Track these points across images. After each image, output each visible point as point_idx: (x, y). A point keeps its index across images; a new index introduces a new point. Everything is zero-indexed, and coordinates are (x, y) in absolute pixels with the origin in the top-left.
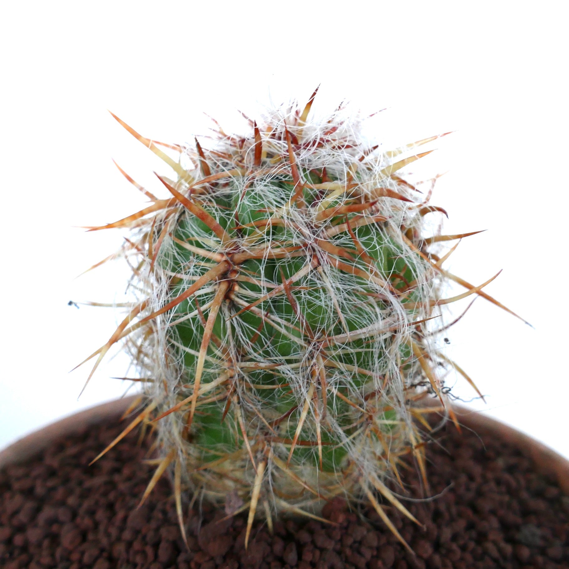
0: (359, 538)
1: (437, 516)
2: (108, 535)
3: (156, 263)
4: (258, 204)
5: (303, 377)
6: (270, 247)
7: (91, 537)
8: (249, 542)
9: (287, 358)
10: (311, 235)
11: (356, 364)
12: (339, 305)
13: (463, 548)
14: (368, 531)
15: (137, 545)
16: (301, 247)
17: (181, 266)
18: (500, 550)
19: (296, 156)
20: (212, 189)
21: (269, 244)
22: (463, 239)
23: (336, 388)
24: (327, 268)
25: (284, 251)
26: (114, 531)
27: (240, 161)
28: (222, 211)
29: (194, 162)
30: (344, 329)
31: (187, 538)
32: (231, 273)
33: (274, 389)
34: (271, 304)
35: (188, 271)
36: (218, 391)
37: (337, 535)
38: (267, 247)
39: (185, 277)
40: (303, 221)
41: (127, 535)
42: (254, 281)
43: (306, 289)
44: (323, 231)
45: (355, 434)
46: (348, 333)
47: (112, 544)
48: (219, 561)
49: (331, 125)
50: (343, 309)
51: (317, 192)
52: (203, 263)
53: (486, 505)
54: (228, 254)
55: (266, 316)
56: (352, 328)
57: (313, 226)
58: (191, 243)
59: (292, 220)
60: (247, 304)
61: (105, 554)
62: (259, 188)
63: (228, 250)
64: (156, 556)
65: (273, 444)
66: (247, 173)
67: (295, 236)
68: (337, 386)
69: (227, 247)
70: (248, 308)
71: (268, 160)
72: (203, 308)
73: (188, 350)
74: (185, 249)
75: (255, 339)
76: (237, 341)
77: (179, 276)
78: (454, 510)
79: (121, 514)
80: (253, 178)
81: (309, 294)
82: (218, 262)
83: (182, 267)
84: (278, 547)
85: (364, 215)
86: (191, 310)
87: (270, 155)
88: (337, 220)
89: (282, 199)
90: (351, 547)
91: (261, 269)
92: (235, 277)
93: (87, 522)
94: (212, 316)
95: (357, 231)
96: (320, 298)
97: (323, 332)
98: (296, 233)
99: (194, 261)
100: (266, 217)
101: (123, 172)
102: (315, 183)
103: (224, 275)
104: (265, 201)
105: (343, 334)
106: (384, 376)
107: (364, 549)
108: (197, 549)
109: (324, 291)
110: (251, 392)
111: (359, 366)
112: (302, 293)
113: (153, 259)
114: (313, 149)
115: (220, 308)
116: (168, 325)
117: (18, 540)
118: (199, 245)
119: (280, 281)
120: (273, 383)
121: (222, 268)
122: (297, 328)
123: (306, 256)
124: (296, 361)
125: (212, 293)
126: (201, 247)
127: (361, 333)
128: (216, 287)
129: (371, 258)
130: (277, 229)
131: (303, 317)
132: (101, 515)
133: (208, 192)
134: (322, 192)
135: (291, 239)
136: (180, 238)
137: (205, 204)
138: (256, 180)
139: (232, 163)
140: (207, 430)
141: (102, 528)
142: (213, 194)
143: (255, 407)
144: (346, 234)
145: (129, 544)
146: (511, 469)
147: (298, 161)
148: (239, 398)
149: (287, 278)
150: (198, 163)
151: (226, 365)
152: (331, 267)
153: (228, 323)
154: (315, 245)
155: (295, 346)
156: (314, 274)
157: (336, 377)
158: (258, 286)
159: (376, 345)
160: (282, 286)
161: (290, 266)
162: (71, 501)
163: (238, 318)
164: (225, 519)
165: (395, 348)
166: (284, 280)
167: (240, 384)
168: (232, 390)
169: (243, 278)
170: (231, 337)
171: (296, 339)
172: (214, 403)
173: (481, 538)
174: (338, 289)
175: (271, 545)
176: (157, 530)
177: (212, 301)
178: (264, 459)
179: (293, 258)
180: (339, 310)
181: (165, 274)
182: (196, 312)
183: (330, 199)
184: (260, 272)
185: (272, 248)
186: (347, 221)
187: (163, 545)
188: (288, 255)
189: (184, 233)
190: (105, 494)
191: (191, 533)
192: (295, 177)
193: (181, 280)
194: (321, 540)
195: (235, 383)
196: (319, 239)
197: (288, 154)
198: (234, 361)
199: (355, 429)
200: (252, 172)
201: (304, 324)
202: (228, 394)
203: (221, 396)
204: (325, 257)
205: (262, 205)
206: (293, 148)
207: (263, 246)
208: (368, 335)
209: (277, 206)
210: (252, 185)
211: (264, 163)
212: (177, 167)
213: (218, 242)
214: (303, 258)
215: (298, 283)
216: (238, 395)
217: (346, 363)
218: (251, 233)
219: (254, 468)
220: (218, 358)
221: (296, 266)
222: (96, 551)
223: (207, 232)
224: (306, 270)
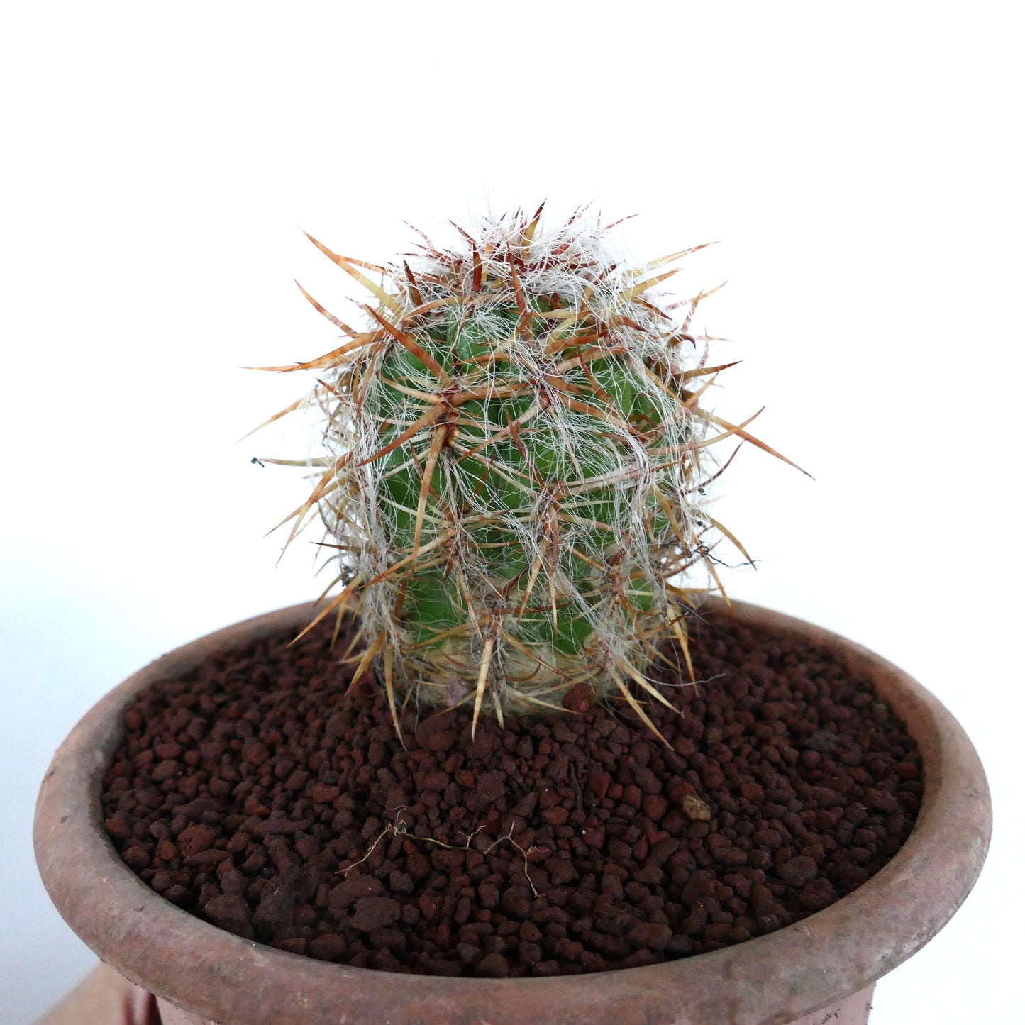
0: (607, 733)
1: (708, 719)
2: (302, 746)
3: (362, 408)
4: (479, 337)
5: (534, 532)
6: (493, 385)
7: (280, 750)
8: (476, 733)
9: (516, 511)
10: (540, 371)
11: (594, 518)
12: (573, 449)
13: (737, 751)
14: (618, 725)
15: (341, 750)
16: (528, 384)
17: (392, 410)
18: (783, 754)
19: (520, 280)
20: (424, 319)
21: (493, 382)
22: (721, 372)
23: (571, 545)
24: (558, 409)
25: (509, 389)
27: (456, 286)
28: (437, 345)
29: (401, 289)
30: (578, 475)
31: (402, 734)
32: (450, 416)
33: (502, 547)
34: (497, 450)
35: (400, 415)
36: (437, 555)
37: (581, 728)
38: (491, 386)
39: (398, 423)
40: (530, 355)
41: (327, 741)
42: (477, 424)
43: (535, 431)
44: (553, 366)
45: (598, 605)
46: (583, 480)
47: (308, 755)
48: (441, 756)
49: (562, 243)
50: (577, 453)
51: (546, 321)
52: (417, 407)
53: (775, 711)
54: (446, 394)
55: (491, 463)
56: (588, 474)
57: (542, 360)
58: (402, 383)
59: (517, 354)
60: (468, 451)
61: (301, 766)
62: (480, 318)
63: (446, 390)
64: (366, 760)
65: (501, 617)
66: (465, 301)
67: (521, 372)
68: (574, 543)
69: (444, 387)
70: (469, 454)
71: (489, 284)
72: (420, 456)
73: (401, 507)
74: (396, 391)
75: (480, 489)
76: (459, 494)
77: (390, 421)
78: (731, 714)
79: (315, 724)
80: (473, 307)
81: (538, 436)
82: (434, 405)
83: (394, 411)
84: (510, 740)
85: (600, 347)
86: (407, 459)
87: (491, 278)
88: (568, 353)
89: (507, 330)
90: (597, 742)
91: (484, 411)
92: (455, 420)
93: (274, 735)
94: (430, 463)
95: (591, 366)
96: (551, 442)
97: (555, 481)
98: (522, 368)
100: (488, 351)
101: (310, 299)
102: (543, 311)
103: (442, 418)
104: (487, 333)
105: (577, 481)
106: (628, 532)
107: (612, 745)
108: (415, 747)
109: (556, 434)
110: (476, 554)
111: (599, 520)
112: (531, 436)
113: (360, 403)
114: (541, 272)
115: (439, 459)
116: (380, 477)
117: (191, 756)
119: (505, 424)
120: (500, 541)
121: (440, 410)
122: (526, 476)
123: (534, 395)
124: (526, 514)
125: (429, 439)
126: (415, 388)
127: (601, 481)
128: (433, 433)
129: (609, 395)
130: (501, 364)
131: (532, 463)
132: (289, 727)
133: (419, 323)
134: (551, 321)
135: (517, 376)
136: (389, 378)
137: (417, 338)
138: (475, 309)
139: (447, 288)
140: (424, 607)
141: (293, 740)
142: (427, 326)
143: (480, 569)
144: (580, 369)
145: (332, 751)
146: (814, 675)
147: (524, 285)
148: (461, 561)
149: (513, 419)
150: (406, 288)
151: (446, 524)
152: (562, 406)
154: (544, 382)
155: (525, 498)
156: (544, 415)
157: (572, 532)
158: (480, 429)
159: (617, 495)
160: (508, 428)
161: (516, 406)
162: (249, 715)
163: (459, 467)
164: (446, 711)
165: (638, 498)
166: (510, 421)
167: (462, 545)
168: (452, 551)
169: (463, 421)
170: (451, 489)
171: (525, 489)
172: (433, 568)
173: (762, 742)
174: (571, 431)
175: (501, 738)
176: (365, 733)
177: (430, 449)
178: (492, 636)
179: (520, 397)
180: (573, 455)
181: (372, 419)
182: (412, 461)
183: (561, 329)
184: (483, 415)
185: (496, 386)
186: (580, 355)
187: (373, 746)
188: (515, 394)
189: (393, 372)
191: (406, 731)
192: (521, 304)
193: (392, 426)
194: (561, 733)
195: (457, 543)
196: (549, 375)
197: (511, 277)
198: (455, 517)
199: (598, 599)
200: (471, 299)
201: (533, 469)
202: (449, 557)
203: (442, 559)
204: (556, 397)
205: (484, 338)
206: (517, 270)
207: (485, 384)
208: (606, 483)
209: (500, 339)
210: (471, 314)
211: (485, 287)
212: (379, 293)
213: (434, 382)
214: (532, 397)
215: (525, 425)
216: (460, 558)
217: (583, 516)
218: (472, 369)
219: (480, 647)
220: (435, 516)
221: (524, 406)
222: (290, 764)
223: (419, 369)
224: (534, 410)
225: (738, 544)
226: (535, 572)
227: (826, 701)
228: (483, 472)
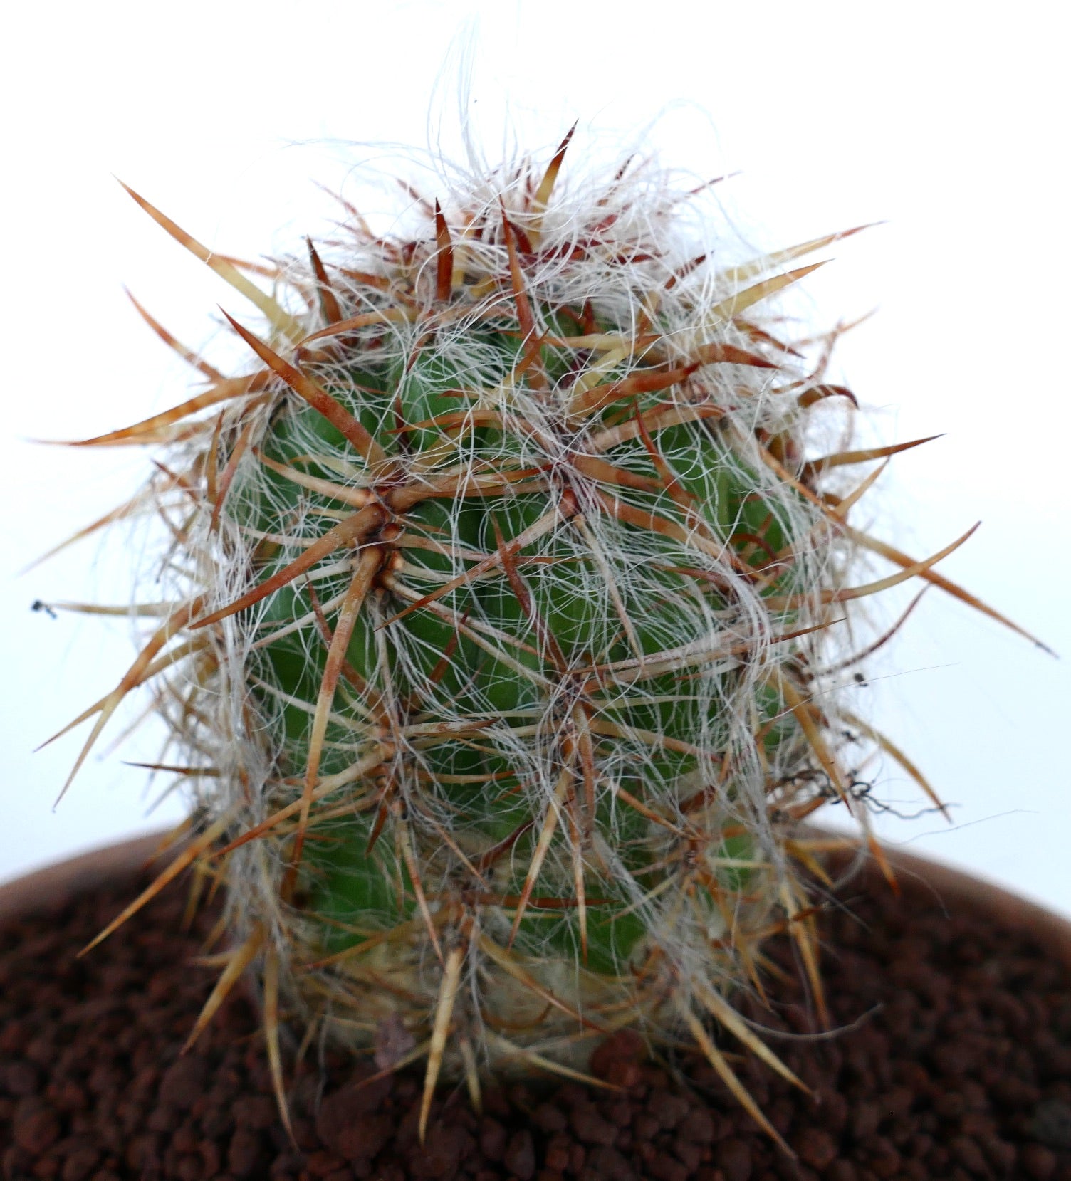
0: (672, 1123)
1: (847, 1081)
2: (118, 1121)
3: (222, 513)
4: (445, 380)
5: (545, 756)
6: (469, 472)
7: (79, 1126)
8: (429, 1127)
9: (509, 714)
10: (559, 444)
11: (659, 728)
12: (622, 597)
13: (907, 1150)
14: (693, 1107)
15: (181, 1140)
16: (537, 471)
17: (278, 517)
18: (988, 1155)
19: (526, 278)
20: (345, 351)
21: (469, 465)
22: (895, 457)
23: (615, 780)
24: (595, 519)
25: (501, 479)
26: (130, 1113)
27: (406, 292)
28: (367, 397)
29: (305, 294)
30: (631, 648)
31: (292, 1121)
32: (387, 530)
33: (482, 783)
34: (475, 597)
35: (292, 528)
36: (360, 791)
37: (624, 1114)
38: (464, 474)
39: (287, 541)
40: (541, 416)
41: (159, 1119)
42: (437, 546)
43: (549, 561)
44: (585, 439)
45: (661, 887)
46: (642, 657)
47: (126, 1140)
49: (605, 211)
50: (630, 605)
51: (574, 354)
52: (324, 511)
53: (958, 1059)
54: (380, 489)
55: (463, 621)
56: (650, 646)
57: (564, 426)
58: (300, 468)
59: (518, 414)
60: (419, 597)
61: (111, 1162)
62: (445, 347)
63: (379, 481)
65: (479, 909)
66: (421, 316)
67: (524, 448)
68: (620, 777)
69: (375, 475)
70: (423, 602)
71: (467, 288)
72: (326, 608)
73: (292, 700)
74: (289, 482)
75: (440, 672)
76: (401, 680)
77: (273, 538)
78: (886, 1068)
79: (145, 1076)
80: (433, 326)
81: (555, 571)
82: (358, 508)
83: (281, 519)
84: (493, 1138)
85: (675, 402)
86: (301, 612)
87: (470, 279)
88: (615, 414)
89: (496, 368)
90: (654, 1141)
91: (452, 521)
92: (395, 538)
93: (70, 1094)
94: (346, 620)
95: (658, 438)
96: (579, 582)
97: (587, 657)
98: (527, 441)
99: (305, 507)
100: (462, 408)
101: (151, 322)
102: (568, 334)
103: (370, 534)
104: (460, 372)
105: (631, 661)
106: (722, 755)
107: (681, 1147)
108: (314, 1145)
109: (589, 567)
110: (432, 792)
111: (667, 733)
112: (541, 570)
113: (218, 503)
114: (563, 262)
115: (363, 607)
116: (250, 645)
119: (492, 547)
120: (479, 771)
121: (367, 519)
122: (530, 649)
123: (548, 492)
124: (529, 721)
125: (346, 574)
126: (322, 476)
127: (674, 658)
128: (354, 561)
129: (691, 495)
130: (485, 433)
131: (543, 624)
133: (336, 357)
134: (583, 354)
135: (515, 455)
136: (276, 457)
137: (330, 383)
138: (439, 328)
139: (389, 295)
140: (335, 882)
141: (103, 1106)
142: (349, 363)
143: (438, 822)
144: (636, 445)
145: (165, 1139)
146: (1015, 985)
147: (530, 286)
148: (404, 806)
149: (508, 538)
150: (315, 296)
151: (376, 733)
152: (604, 515)
153: (380, 637)
154: (567, 466)
155: (528, 689)
156: (568, 530)
157: (618, 756)
158: (444, 556)
159: (704, 686)
160: (497, 555)
161: (514, 513)
162: (36, 1049)
163: (402, 627)
164: (376, 1077)
165: (746, 692)
166: (500, 542)
167: (407, 775)
168: (388, 785)
169: (411, 541)
170: (386, 670)
171: (529, 673)
172: (349, 817)
173: (947, 1128)
174: (619, 563)
175: (476, 1135)
176: (226, 1106)
177: (345, 594)
178: (460, 944)
179: (521, 496)
180: (622, 609)
181: (244, 536)
182: (312, 616)
183: (600, 369)
184: (448, 529)
185: (475, 473)
186: (637, 416)
187: (239, 1138)
188: (511, 489)
189: (284, 447)
190: (111, 1035)
191: (300, 1111)
192: (525, 321)
193: (279, 549)
194: (588, 1126)
195: (397, 772)
196: (577, 453)
197: (509, 273)
198: (394, 722)
199: (661, 876)
200: (431, 313)
201: (546, 636)
202: (381, 797)
203: (366, 802)
204: (591, 494)
205: (453, 383)
206: (520, 261)
207: (456, 470)
208: (684, 664)
209: (485, 385)
210: (431, 339)
211: (457, 295)
212: (268, 305)
213: (359, 465)
214: (544, 496)
215: (531, 549)
216: (402, 799)
217: (638, 726)
218: (432, 441)
219: (438, 963)
220: (358, 717)
221: (528, 513)
222: (90, 1157)
223: (333, 443)
224: (550, 521)
225: (914, 772)
226: (546, 837)
227: (1045, 1039)
228: (444, 637)
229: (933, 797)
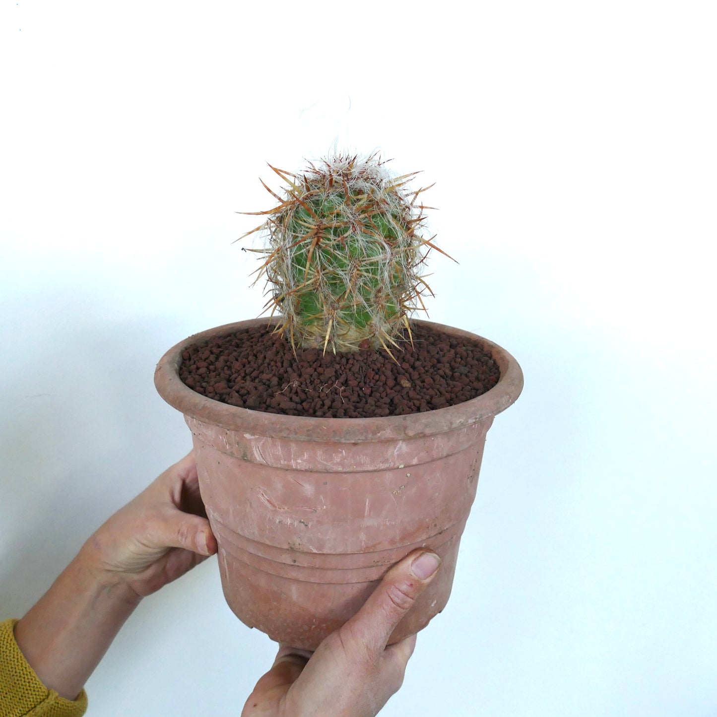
0: (375, 359)
3: (286, 229)
5: (348, 277)
7: (247, 365)
8: (325, 356)
9: (342, 269)
10: (352, 218)
11: (371, 273)
12: (363, 247)
14: (380, 356)
15: (272, 363)
16: (348, 223)
17: (298, 230)
19: (347, 184)
21: (335, 221)
25: (341, 224)
27: (323, 185)
28: (315, 207)
30: (365, 256)
32: (319, 233)
33: (337, 283)
34: (336, 246)
35: (300, 232)
36: (312, 285)
38: (334, 223)
39: (300, 235)
40: (349, 212)
41: (267, 361)
42: (329, 236)
43: (350, 239)
44: (357, 216)
45: (373, 307)
46: (367, 258)
47: (259, 366)
48: (311, 363)
49: (363, 170)
50: (365, 249)
51: (356, 200)
52: (307, 229)
53: (446, 360)
54: (318, 225)
55: (333, 251)
56: (369, 256)
57: (353, 214)
58: (301, 221)
59: (345, 211)
60: (325, 246)
62: (332, 197)
63: (318, 224)
64: (282, 366)
65: (336, 311)
66: (326, 190)
67: (345, 218)
68: (363, 282)
69: (317, 222)
71: (335, 184)
72: (308, 248)
73: (300, 267)
74: (300, 224)
75: (329, 260)
77: (297, 235)
80: (329, 193)
81: (351, 242)
82: (313, 229)
84: (338, 359)
85: (375, 210)
86: (303, 249)
87: (336, 182)
88: (363, 212)
89: (341, 202)
90: (371, 362)
92: (321, 235)
93: (245, 360)
94: (311, 250)
95: (371, 216)
96: (356, 244)
97: (356, 258)
99: (303, 229)
100: (334, 210)
101: (266, 187)
102: (355, 196)
103: (316, 234)
104: (334, 203)
106: (383, 279)
108: (302, 360)
109: (357, 241)
110: (327, 285)
111: (373, 274)
112: (348, 241)
114: (354, 181)
115: (314, 249)
116: (292, 255)
117: (212, 367)
118: (305, 221)
119: (339, 236)
120: (336, 280)
121: (315, 231)
122: (346, 256)
123: (350, 226)
124: (346, 271)
125: (311, 242)
126: (306, 222)
128: (313, 240)
129: (377, 227)
130: (338, 215)
131: (348, 252)
132: (251, 358)
133: (309, 198)
134: (358, 199)
136: (297, 218)
137: (308, 204)
139: (320, 185)
142: (311, 199)
143: (328, 291)
144: (367, 218)
145: (269, 364)
147: (348, 186)
150: (304, 184)
151: (316, 274)
152: (360, 231)
153: (317, 255)
154: (354, 222)
155: (345, 264)
156: (353, 234)
157: (363, 278)
158: (330, 238)
159: (379, 265)
160: (340, 238)
161: (343, 230)
163: (322, 252)
166: (341, 235)
167: (322, 282)
168: (318, 284)
169: (324, 235)
170: (319, 261)
171: (345, 261)
172: (310, 290)
174: (363, 240)
175: (335, 358)
176: (282, 358)
177: (311, 245)
178: (332, 318)
179: (345, 227)
180: (363, 249)
181: (291, 234)
182: (305, 249)
183: (361, 203)
184: (331, 233)
185: (336, 223)
186: (367, 212)
187: (286, 361)
188: (343, 226)
189: (298, 216)
191: (298, 355)
192: (347, 193)
193: (297, 236)
195: (320, 281)
196: (356, 219)
197: (344, 183)
198: (320, 271)
199: (373, 305)
200: (328, 190)
201: (349, 254)
202: (317, 286)
203: (314, 288)
204: (358, 227)
205: (332, 205)
206: (346, 180)
207: (332, 222)
208: (375, 260)
209: (338, 205)
210: (328, 196)
211: (334, 185)
212: (293, 185)
213: (313, 220)
214: (349, 228)
215: (347, 237)
216: (321, 287)
217: (366, 272)
218: (328, 216)
219: (327, 323)
220: (312, 271)
221: (346, 230)
222: (252, 369)
223: (308, 216)
224: (350, 232)
225: (428, 288)
226: (348, 291)
228: (331, 255)
229: (432, 293)
